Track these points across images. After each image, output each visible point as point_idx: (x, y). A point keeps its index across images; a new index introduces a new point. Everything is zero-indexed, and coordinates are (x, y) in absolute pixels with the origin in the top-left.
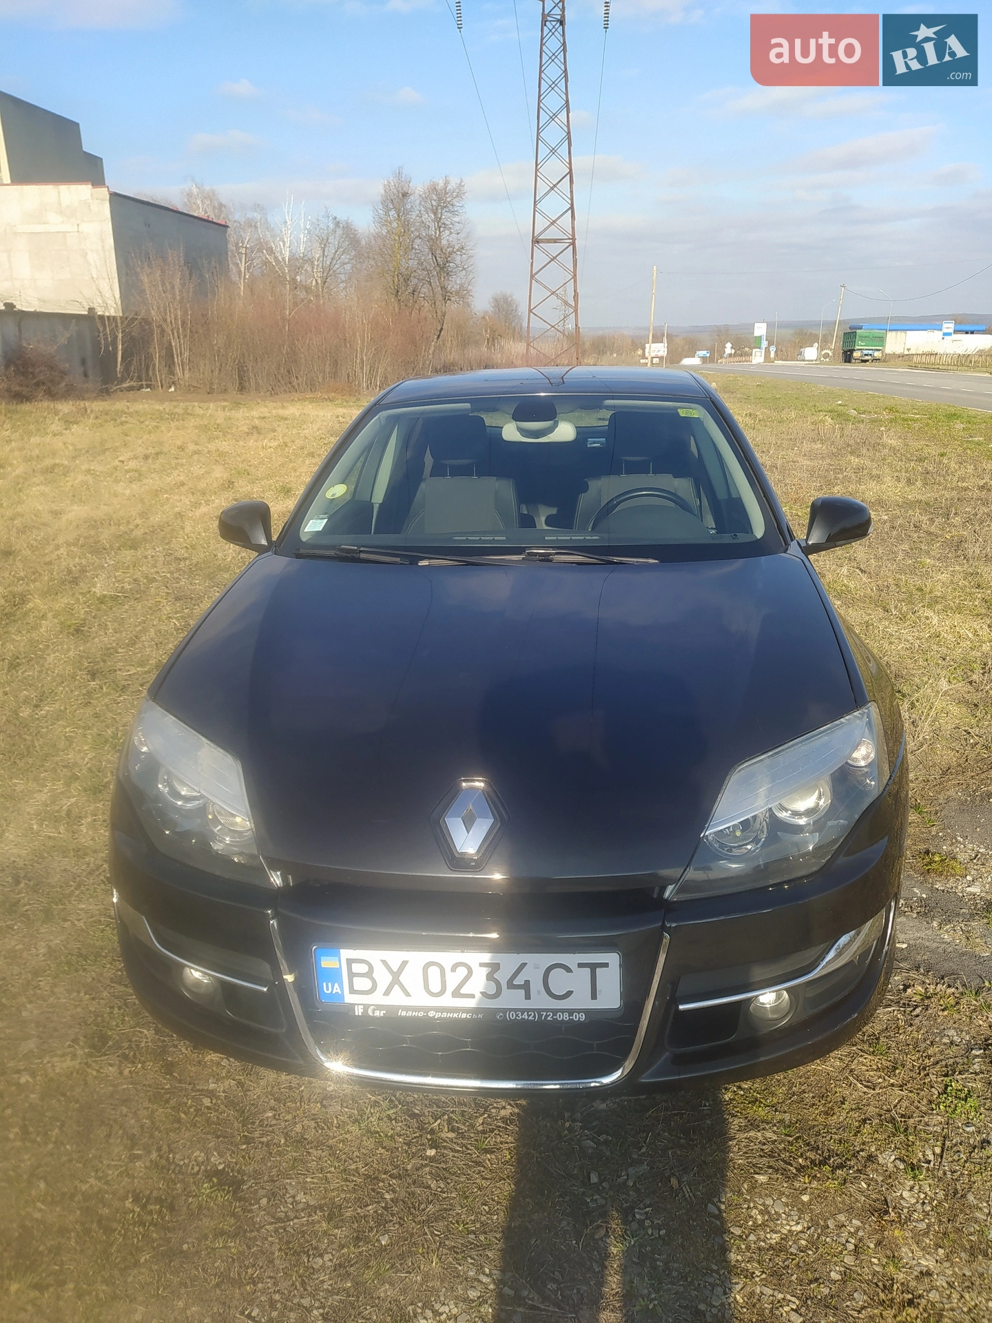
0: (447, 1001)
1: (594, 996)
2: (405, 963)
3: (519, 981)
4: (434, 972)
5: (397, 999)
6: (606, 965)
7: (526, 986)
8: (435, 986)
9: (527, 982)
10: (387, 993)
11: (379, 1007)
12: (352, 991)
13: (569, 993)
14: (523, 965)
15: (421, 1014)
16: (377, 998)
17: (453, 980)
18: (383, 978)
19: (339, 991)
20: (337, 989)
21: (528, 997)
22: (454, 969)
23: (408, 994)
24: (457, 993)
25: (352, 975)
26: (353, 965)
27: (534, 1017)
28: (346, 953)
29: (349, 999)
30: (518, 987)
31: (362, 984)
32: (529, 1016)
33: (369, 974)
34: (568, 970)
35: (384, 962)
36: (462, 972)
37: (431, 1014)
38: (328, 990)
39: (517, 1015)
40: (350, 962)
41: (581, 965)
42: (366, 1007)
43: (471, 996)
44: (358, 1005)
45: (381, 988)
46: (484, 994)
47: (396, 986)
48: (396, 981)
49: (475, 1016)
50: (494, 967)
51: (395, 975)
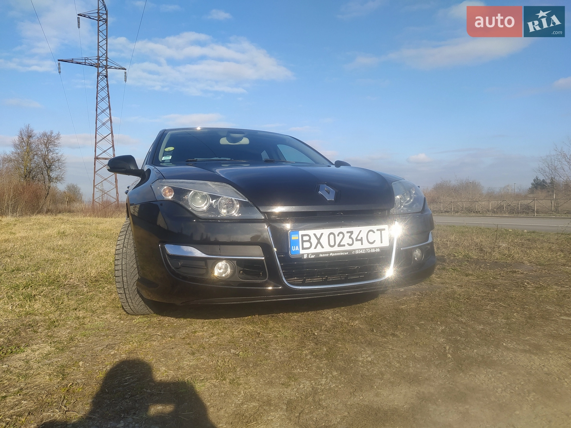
0: (336, 248)
1: (382, 242)
2: (322, 234)
3: (359, 238)
4: (332, 237)
5: (319, 250)
6: (384, 229)
7: (361, 240)
8: (332, 243)
9: (362, 238)
10: (315, 248)
11: (313, 254)
12: (303, 248)
13: (375, 241)
14: (361, 231)
15: (327, 255)
16: (312, 250)
17: (338, 239)
18: (314, 241)
19: (298, 249)
20: (297, 249)
21: (362, 244)
22: (338, 235)
23: (323, 247)
24: (339, 245)
25: (303, 241)
26: (304, 237)
27: (364, 252)
28: (301, 233)
29: (302, 252)
30: (359, 240)
31: (307, 245)
32: (363, 251)
33: (309, 241)
34: (374, 232)
35: (315, 235)
36: (341, 235)
37: (331, 254)
38: (294, 249)
39: (359, 252)
40: (303, 236)
41: (378, 230)
42: (308, 254)
43: (344, 245)
44: (305, 254)
45: (314, 246)
46: (348, 244)
47: (319, 244)
48: (319, 242)
49: (345, 254)
50: (352, 233)
51: (319, 240)
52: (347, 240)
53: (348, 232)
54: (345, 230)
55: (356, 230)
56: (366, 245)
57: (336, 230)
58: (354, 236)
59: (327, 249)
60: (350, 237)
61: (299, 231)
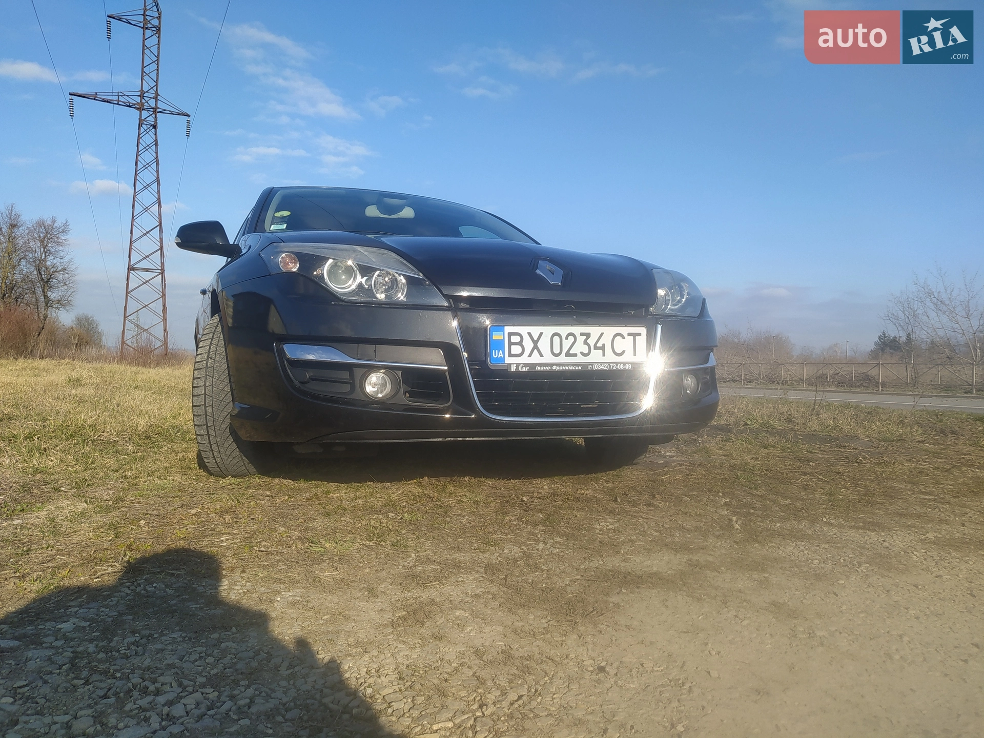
0: (563, 359)
1: (635, 355)
2: (541, 334)
3: (599, 345)
4: (556, 339)
5: (536, 359)
6: (639, 334)
7: (603, 348)
8: (557, 351)
9: (604, 345)
10: (530, 355)
11: (525, 365)
12: (510, 355)
13: (624, 352)
14: (602, 334)
15: (548, 368)
16: (524, 359)
17: (567, 344)
18: (528, 344)
19: (502, 356)
20: (501, 355)
21: (604, 355)
22: (567, 338)
23: (541, 355)
24: (568, 354)
25: (511, 344)
26: (512, 337)
27: (607, 367)
28: (508, 329)
29: (508, 360)
30: (599, 348)
31: (516, 349)
32: (604, 367)
33: (520, 343)
34: (624, 338)
35: (529, 334)
36: (571, 339)
37: (554, 368)
38: (495, 355)
39: (598, 367)
40: (510, 334)
41: (629, 334)
42: (518, 365)
43: (575, 355)
44: (513, 364)
45: (527, 352)
46: (582, 353)
47: (535, 350)
48: (536, 347)
49: (577, 368)
50: (588, 335)
51: (535, 343)
52: (580, 347)
53: (582, 334)
54: (577, 330)
55: (595, 331)
56: (610, 357)
57: (564, 330)
58: (591, 341)
59: (548, 358)
60: (585, 342)
61: (505, 327)
